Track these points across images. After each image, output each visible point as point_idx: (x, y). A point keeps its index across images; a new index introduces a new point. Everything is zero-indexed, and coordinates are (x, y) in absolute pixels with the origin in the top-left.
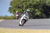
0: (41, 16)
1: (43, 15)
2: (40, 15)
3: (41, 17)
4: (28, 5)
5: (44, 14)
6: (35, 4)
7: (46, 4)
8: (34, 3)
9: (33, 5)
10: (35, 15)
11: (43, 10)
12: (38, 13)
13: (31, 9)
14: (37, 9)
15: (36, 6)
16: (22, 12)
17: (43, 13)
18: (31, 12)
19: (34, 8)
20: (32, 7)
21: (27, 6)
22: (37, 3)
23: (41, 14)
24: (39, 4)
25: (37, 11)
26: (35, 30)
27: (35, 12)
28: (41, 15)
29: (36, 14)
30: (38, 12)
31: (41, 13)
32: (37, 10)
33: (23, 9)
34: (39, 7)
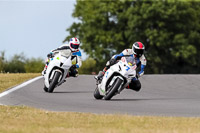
4: (145, 16)
13: (156, 35)
16: (122, 43)
18: (158, 44)
20: (161, 24)
21: (140, 22)
33: (127, 33)
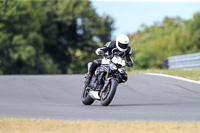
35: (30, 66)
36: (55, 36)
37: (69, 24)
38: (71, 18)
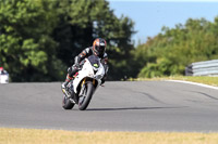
0: (46, 72)
1: (56, 68)
2: (44, 68)
3: (47, 75)
5: (60, 61)
6: (22, 20)
7: (70, 19)
8: (18, 16)
9: (14, 21)
10: (19, 64)
11: (58, 44)
12: (35, 56)
14: (31, 40)
15: (26, 25)
17: (54, 57)
19: (17, 36)
22: (30, 15)
23: (48, 63)
24: (40, 19)
25: (30, 50)
26: (22, 130)
27: (23, 53)
28: (48, 68)
29: (26, 62)
30: (32, 53)
31: (45, 59)
32: (29, 44)
34: (37, 30)
35: (42, 73)
36: (68, 41)
37: (84, 26)
38: (86, 20)
